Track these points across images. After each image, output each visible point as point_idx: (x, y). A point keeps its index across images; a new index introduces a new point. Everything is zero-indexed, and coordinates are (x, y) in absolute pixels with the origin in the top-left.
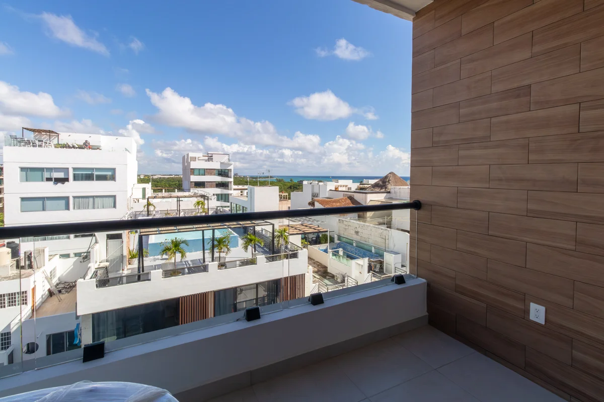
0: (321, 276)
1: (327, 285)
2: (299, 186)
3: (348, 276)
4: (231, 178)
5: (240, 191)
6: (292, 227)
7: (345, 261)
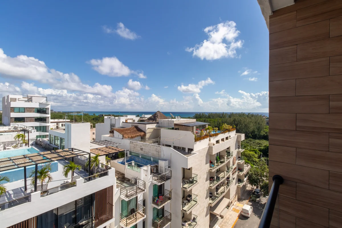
0: (121, 181)
1: (126, 187)
2: (99, 118)
3: (139, 179)
4: (48, 114)
5: (56, 123)
6: (100, 150)
7: (136, 169)
